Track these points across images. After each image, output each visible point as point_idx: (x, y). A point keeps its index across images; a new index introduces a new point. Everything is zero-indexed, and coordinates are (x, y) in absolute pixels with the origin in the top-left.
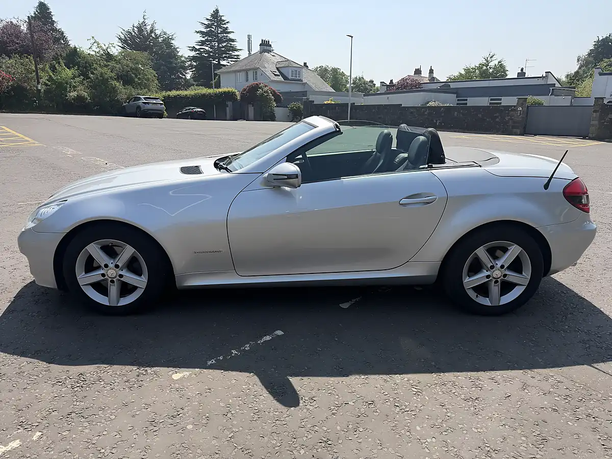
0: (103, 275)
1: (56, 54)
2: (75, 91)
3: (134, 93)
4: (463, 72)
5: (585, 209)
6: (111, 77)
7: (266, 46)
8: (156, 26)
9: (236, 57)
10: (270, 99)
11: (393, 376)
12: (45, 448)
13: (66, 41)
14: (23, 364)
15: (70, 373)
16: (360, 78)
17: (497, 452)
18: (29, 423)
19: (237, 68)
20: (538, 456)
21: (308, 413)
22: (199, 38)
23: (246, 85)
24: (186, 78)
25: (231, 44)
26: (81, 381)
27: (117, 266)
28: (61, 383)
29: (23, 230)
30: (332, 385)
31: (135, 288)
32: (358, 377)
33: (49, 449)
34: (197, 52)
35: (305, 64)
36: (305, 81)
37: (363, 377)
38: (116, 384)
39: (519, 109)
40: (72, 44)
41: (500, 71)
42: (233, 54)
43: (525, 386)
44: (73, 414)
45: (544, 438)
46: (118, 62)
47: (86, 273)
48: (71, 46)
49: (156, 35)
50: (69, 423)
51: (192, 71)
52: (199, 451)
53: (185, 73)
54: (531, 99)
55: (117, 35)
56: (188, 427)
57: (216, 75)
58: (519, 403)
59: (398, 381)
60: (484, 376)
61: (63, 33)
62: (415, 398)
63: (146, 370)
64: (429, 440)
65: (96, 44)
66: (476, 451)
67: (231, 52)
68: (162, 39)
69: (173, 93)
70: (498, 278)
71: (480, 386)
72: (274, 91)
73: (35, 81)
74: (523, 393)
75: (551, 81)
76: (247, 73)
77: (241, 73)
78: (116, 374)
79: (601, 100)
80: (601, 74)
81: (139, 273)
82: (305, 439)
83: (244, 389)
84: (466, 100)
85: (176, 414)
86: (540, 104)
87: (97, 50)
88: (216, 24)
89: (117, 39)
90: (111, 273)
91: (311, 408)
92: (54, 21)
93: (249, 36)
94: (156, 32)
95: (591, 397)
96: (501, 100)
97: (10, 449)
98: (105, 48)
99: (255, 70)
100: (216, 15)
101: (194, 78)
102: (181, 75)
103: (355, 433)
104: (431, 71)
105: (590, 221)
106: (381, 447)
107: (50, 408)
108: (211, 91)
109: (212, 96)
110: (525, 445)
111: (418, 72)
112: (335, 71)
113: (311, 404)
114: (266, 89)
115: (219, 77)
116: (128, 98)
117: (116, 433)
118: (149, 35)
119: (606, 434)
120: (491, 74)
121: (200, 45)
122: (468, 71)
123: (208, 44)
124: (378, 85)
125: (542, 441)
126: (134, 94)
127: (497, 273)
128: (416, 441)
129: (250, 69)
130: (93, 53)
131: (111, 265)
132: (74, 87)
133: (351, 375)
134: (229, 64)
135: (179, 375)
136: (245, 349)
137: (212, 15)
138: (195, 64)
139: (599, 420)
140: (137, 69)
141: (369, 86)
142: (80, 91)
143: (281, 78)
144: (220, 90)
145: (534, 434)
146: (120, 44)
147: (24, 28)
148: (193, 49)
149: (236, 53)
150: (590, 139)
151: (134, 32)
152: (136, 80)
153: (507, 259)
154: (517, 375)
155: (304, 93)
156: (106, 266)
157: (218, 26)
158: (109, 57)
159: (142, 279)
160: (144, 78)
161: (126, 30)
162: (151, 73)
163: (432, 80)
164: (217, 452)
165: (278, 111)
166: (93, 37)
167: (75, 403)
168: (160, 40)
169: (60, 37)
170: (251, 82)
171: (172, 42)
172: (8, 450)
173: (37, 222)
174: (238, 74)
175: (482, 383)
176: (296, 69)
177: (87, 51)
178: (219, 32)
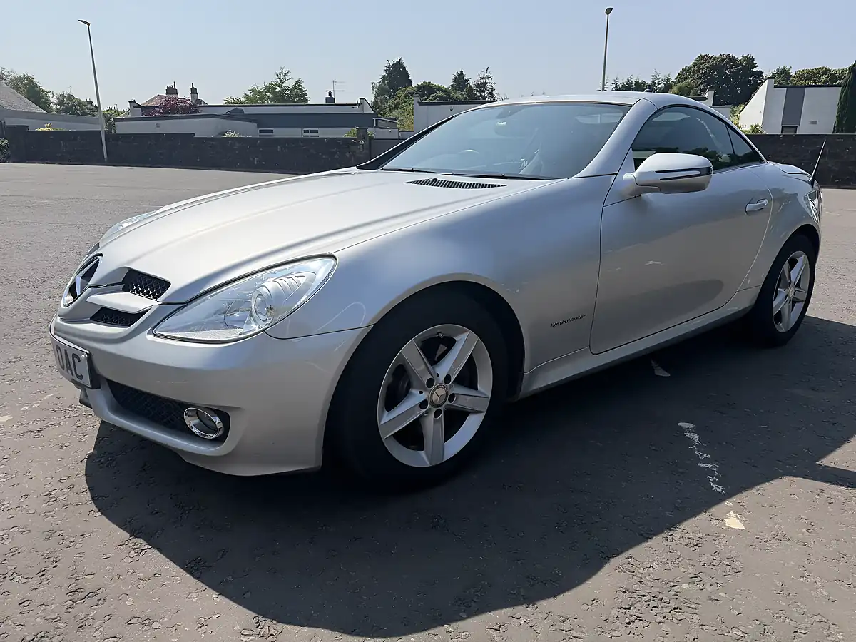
0: (423, 404)
4: (249, 94)
27: (447, 379)
39: (360, 142)
41: (297, 96)
80: (421, 104)
84: (272, 131)
96: (317, 132)
104: (194, 91)
111: (172, 91)
120: (288, 98)
122: (254, 91)
131: (439, 380)
135: (731, 520)
153: (799, 272)
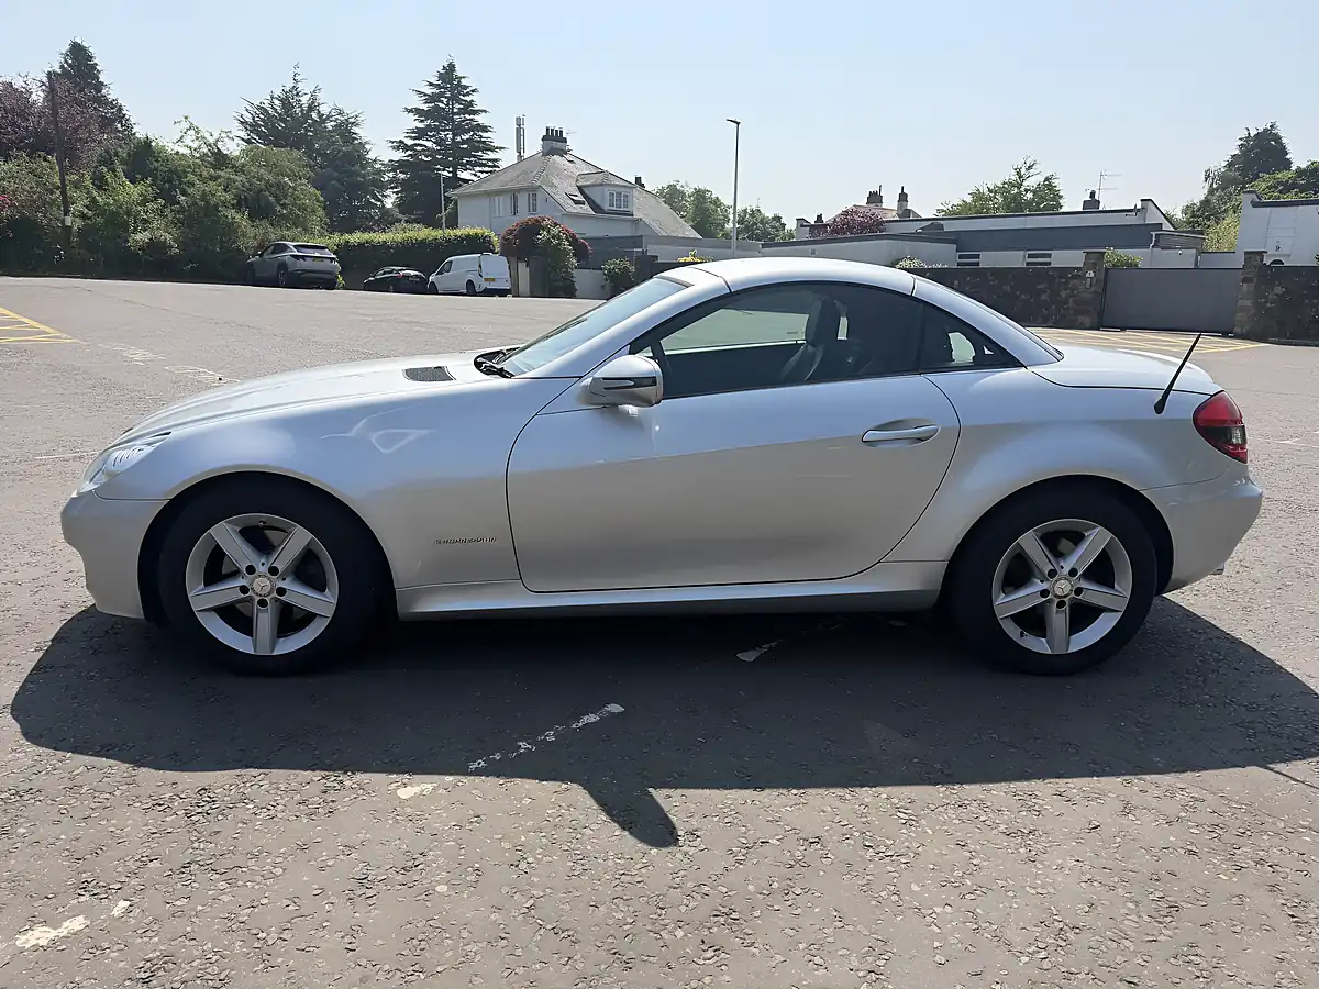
0: (244, 589)
1: (107, 152)
2: (145, 231)
3: (273, 235)
4: (969, 199)
5: (1239, 455)
6: (224, 202)
7: (555, 141)
8: (321, 97)
9: (490, 164)
10: (566, 252)
11: (858, 790)
12: (140, 931)
13: (128, 127)
14: (78, 771)
15: (180, 787)
16: (752, 211)
17: (1078, 931)
18: (101, 883)
19: (495, 185)
20: (1161, 938)
21: (685, 861)
22: (413, 122)
23: (513, 222)
24: (383, 206)
25: (481, 137)
26: (204, 804)
27: (273, 571)
28: (163, 807)
29: (74, 495)
30: (732, 807)
31: (309, 617)
32: (785, 791)
33: (149, 934)
34: (409, 152)
35: (638, 180)
36: (637, 215)
37: (794, 791)
38: (280, 808)
39: (1087, 275)
40: (140, 132)
41: (1048, 196)
42: (485, 157)
43: (1127, 809)
44: (194, 867)
45: (1171, 904)
46: (239, 170)
47: (208, 584)
48: (137, 135)
49: (320, 116)
50: (187, 883)
51: (397, 193)
52: (465, 934)
53: (383, 196)
54: (1113, 254)
55: (236, 115)
56: (438, 889)
57: (448, 200)
58: (1118, 840)
59: (867, 800)
60: (1044, 789)
61: (120, 109)
62: (904, 831)
63: (341, 782)
64: (938, 910)
65: (192, 132)
66: (1035, 929)
67: (480, 153)
68: (333, 123)
69: (356, 237)
70: (1065, 596)
71: (1036, 808)
72: (573, 236)
73: (59, 208)
74: (1124, 821)
75: (1153, 218)
76: (515, 198)
77: (501, 198)
78: (278, 788)
79: (1258, 258)
80: (1255, 205)
81: (319, 585)
82: (683, 909)
83: (550, 816)
84: (978, 256)
85: (410, 863)
86: (1132, 266)
87: (195, 145)
88: (448, 94)
89: (237, 124)
90: (262, 584)
91: (692, 851)
92: (102, 83)
93: (518, 119)
94: (321, 108)
95: (1262, 827)
96: (1049, 256)
97: (65, 933)
98: (211, 140)
99: (533, 191)
100: (448, 75)
101: (401, 205)
102: (372, 201)
103: (786, 898)
104: (903, 197)
105: (1247, 478)
106: (840, 924)
107: (144, 854)
108: (438, 233)
109: (441, 244)
110: (1133, 917)
111: (875, 198)
112: (700, 195)
113: (691, 844)
114: (555, 230)
115: (456, 204)
116: (260, 246)
117: (289, 902)
118: (306, 115)
119: (1298, 896)
120: (1029, 203)
121: (415, 138)
122: (978, 196)
123: (432, 137)
124: (791, 225)
125: (1168, 910)
126: (273, 237)
127: (1063, 587)
128: (911, 912)
129: (520, 190)
130: (186, 151)
131: (262, 569)
132: (145, 221)
133: (769, 787)
134: (475, 179)
135: (412, 789)
136: (545, 739)
137: (441, 76)
138: (402, 176)
139: (1280, 869)
140: (279, 185)
141: (772, 227)
142: (157, 230)
143: (587, 209)
144: (459, 232)
145: (1151, 897)
146: (243, 134)
147: (38, 96)
148: (401, 146)
149: (492, 155)
150: (1236, 337)
151: (273, 108)
152: (279, 208)
153: (1081, 556)
154: (1112, 786)
155: (636, 241)
156: (251, 570)
157: (454, 99)
158: (220, 159)
159: (325, 596)
160: (294, 205)
161: (257, 103)
162: (309, 194)
163: (905, 215)
164: (503, 936)
165: (582, 277)
166: (186, 118)
167: (196, 845)
168: (329, 125)
169: (114, 118)
170: (524, 216)
171: (355, 129)
172: (61, 935)
173: (104, 479)
174: (497, 198)
175: (1040, 802)
176: (618, 190)
177: (171, 148)
178: (455, 110)
